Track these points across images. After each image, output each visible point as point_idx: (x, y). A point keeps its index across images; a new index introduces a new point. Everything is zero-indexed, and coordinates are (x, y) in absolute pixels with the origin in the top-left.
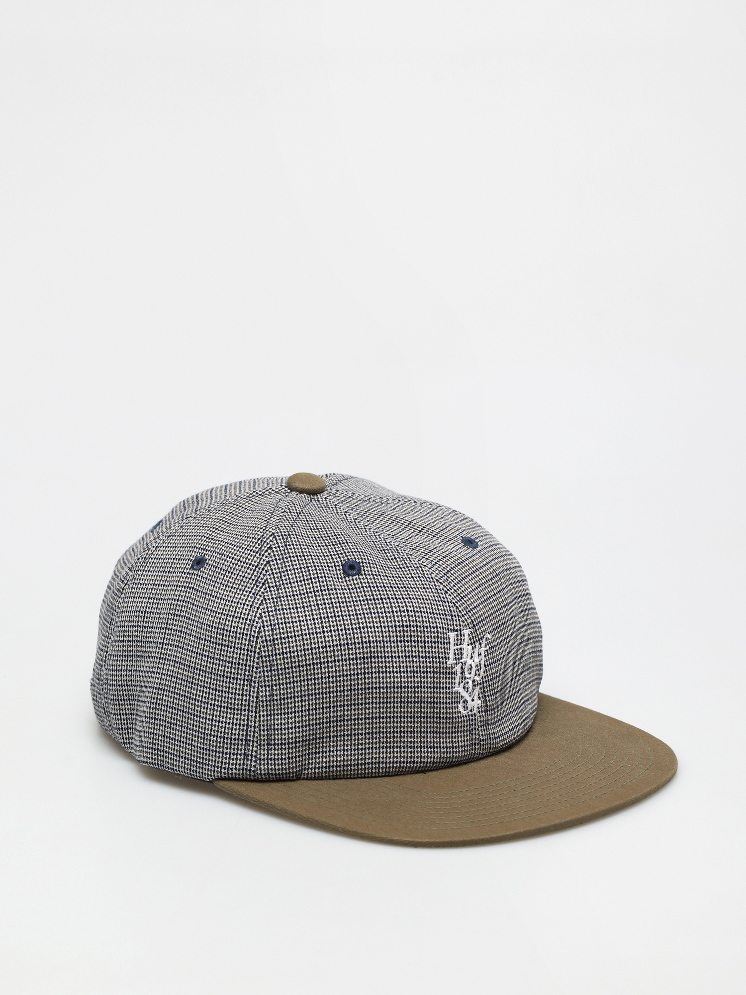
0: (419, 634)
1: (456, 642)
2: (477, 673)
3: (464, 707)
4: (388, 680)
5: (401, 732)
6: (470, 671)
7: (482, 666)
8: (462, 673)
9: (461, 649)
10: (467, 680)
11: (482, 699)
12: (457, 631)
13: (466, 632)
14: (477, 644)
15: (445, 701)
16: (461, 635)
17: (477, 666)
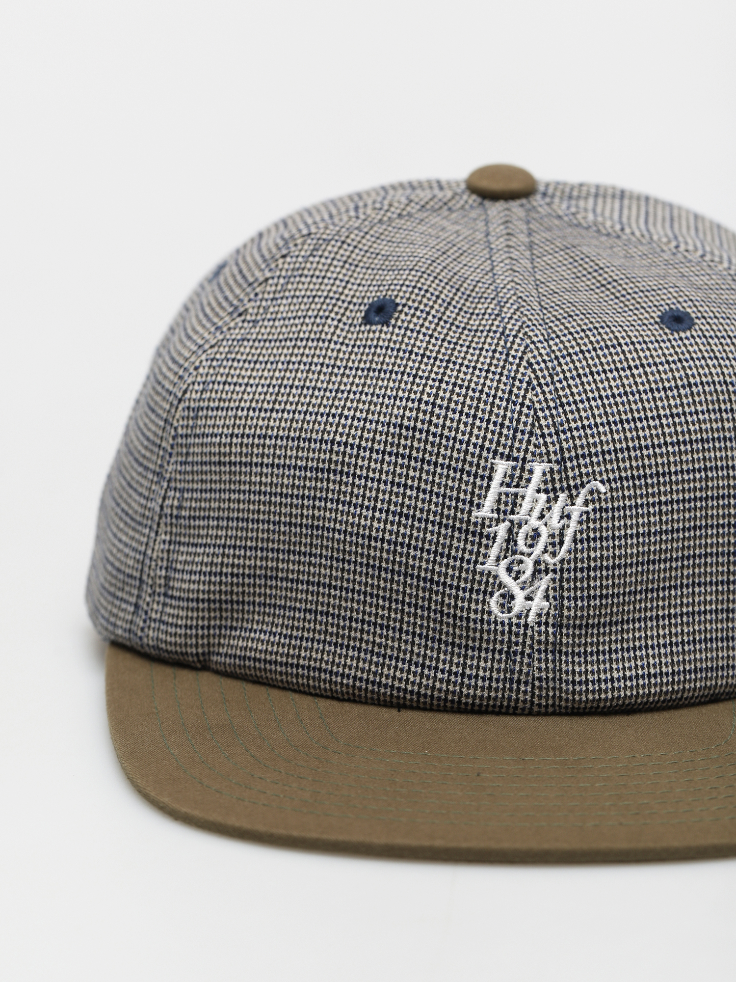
0: (429, 447)
1: (508, 480)
2: (550, 548)
3: (502, 606)
4: (351, 520)
5: (363, 621)
6: (529, 542)
7: (568, 539)
8: (508, 541)
9: (516, 495)
10: (518, 557)
11: (552, 600)
12: (516, 459)
13: (539, 469)
14: (562, 496)
15: (455, 584)
16: (523, 469)
17: (552, 536)
